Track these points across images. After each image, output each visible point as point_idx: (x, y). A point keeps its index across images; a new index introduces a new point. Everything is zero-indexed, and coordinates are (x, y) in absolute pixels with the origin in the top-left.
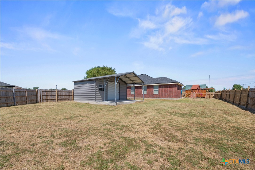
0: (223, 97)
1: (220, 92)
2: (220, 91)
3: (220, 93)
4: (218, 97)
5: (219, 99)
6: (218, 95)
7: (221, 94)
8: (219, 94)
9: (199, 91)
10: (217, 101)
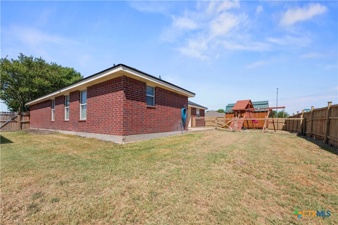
0: (312, 130)
1: (302, 116)
2: (301, 114)
3: (302, 118)
4: (295, 129)
5: (300, 135)
6: (295, 124)
7: (305, 121)
8: (298, 122)
9: (251, 113)
10: (293, 139)
